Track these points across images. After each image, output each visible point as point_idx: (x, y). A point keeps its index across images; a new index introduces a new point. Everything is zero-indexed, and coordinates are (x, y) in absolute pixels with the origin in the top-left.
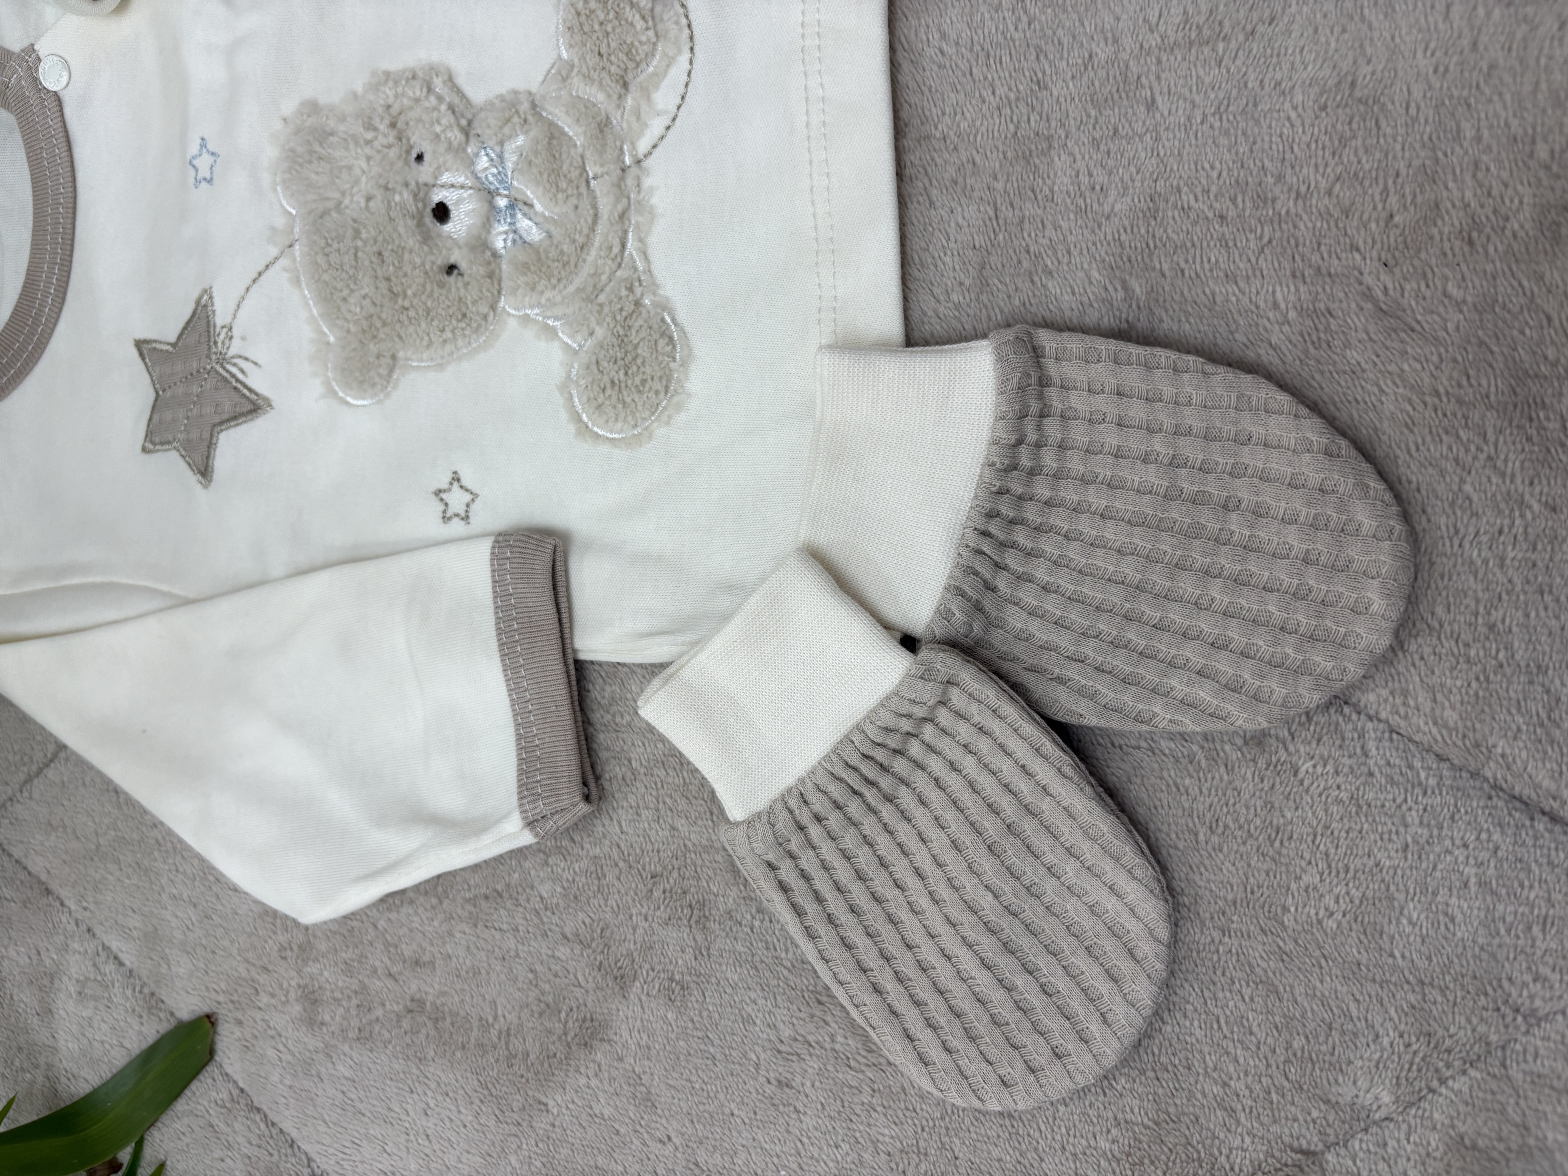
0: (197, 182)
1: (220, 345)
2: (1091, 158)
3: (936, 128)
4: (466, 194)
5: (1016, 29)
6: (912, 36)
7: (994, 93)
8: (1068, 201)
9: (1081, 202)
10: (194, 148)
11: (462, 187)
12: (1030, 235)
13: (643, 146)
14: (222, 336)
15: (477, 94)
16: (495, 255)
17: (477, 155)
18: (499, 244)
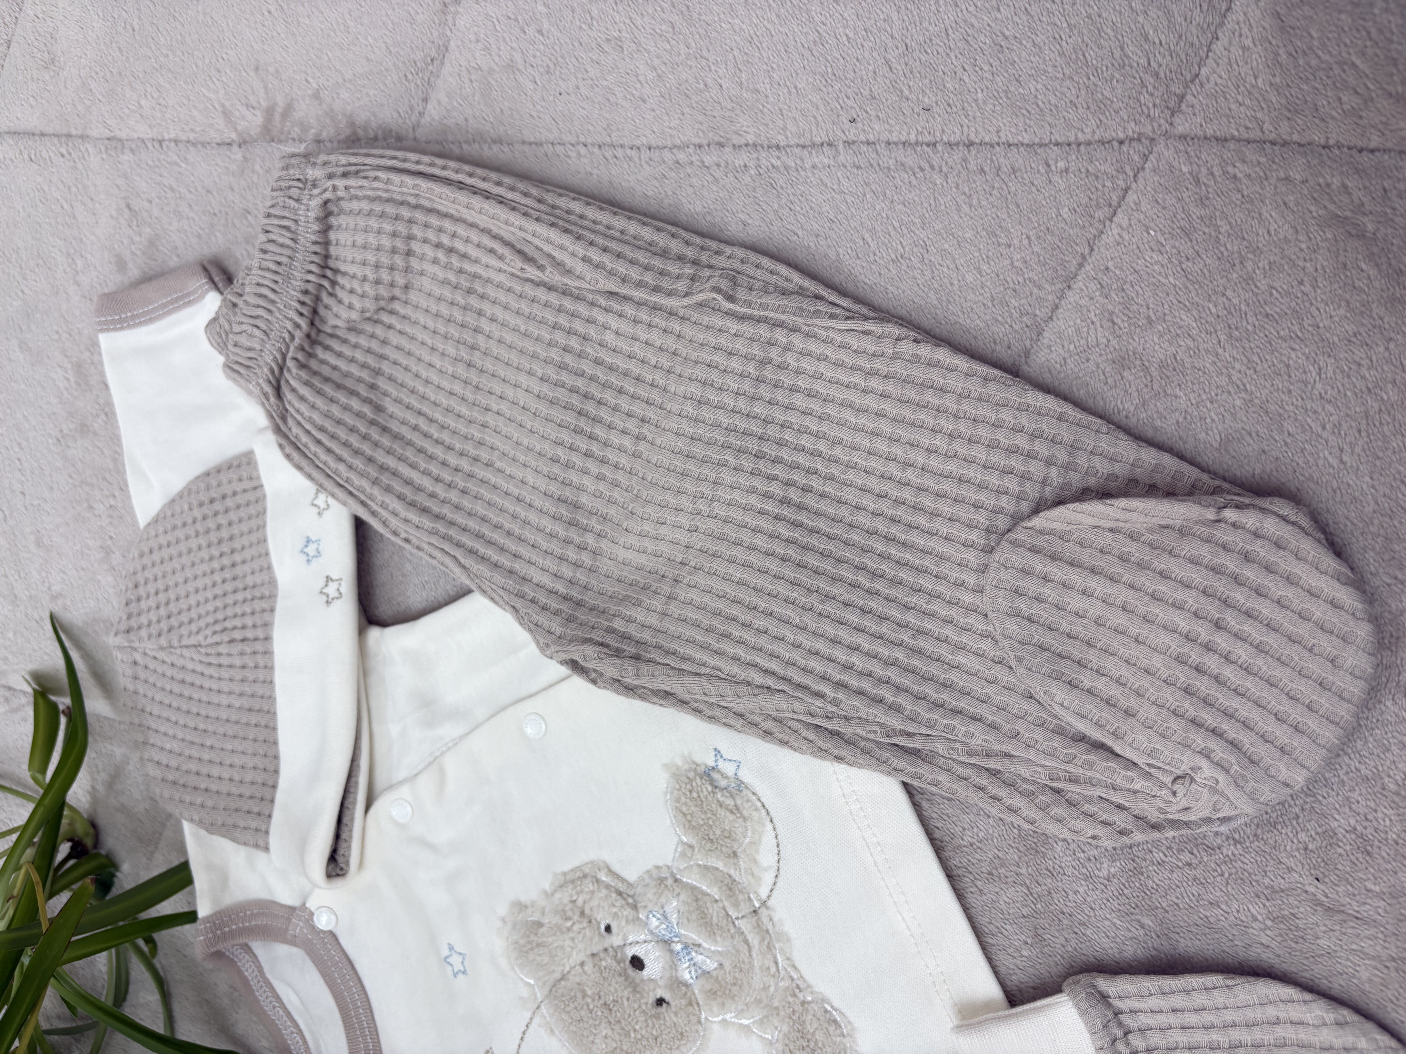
0: (455, 975)
4: (650, 946)
10: (446, 952)
11: (645, 942)
12: (1060, 902)
13: (764, 893)
15: (631, 875)
16: (687, 985)
17: (647, 917)
18: (687, 976)
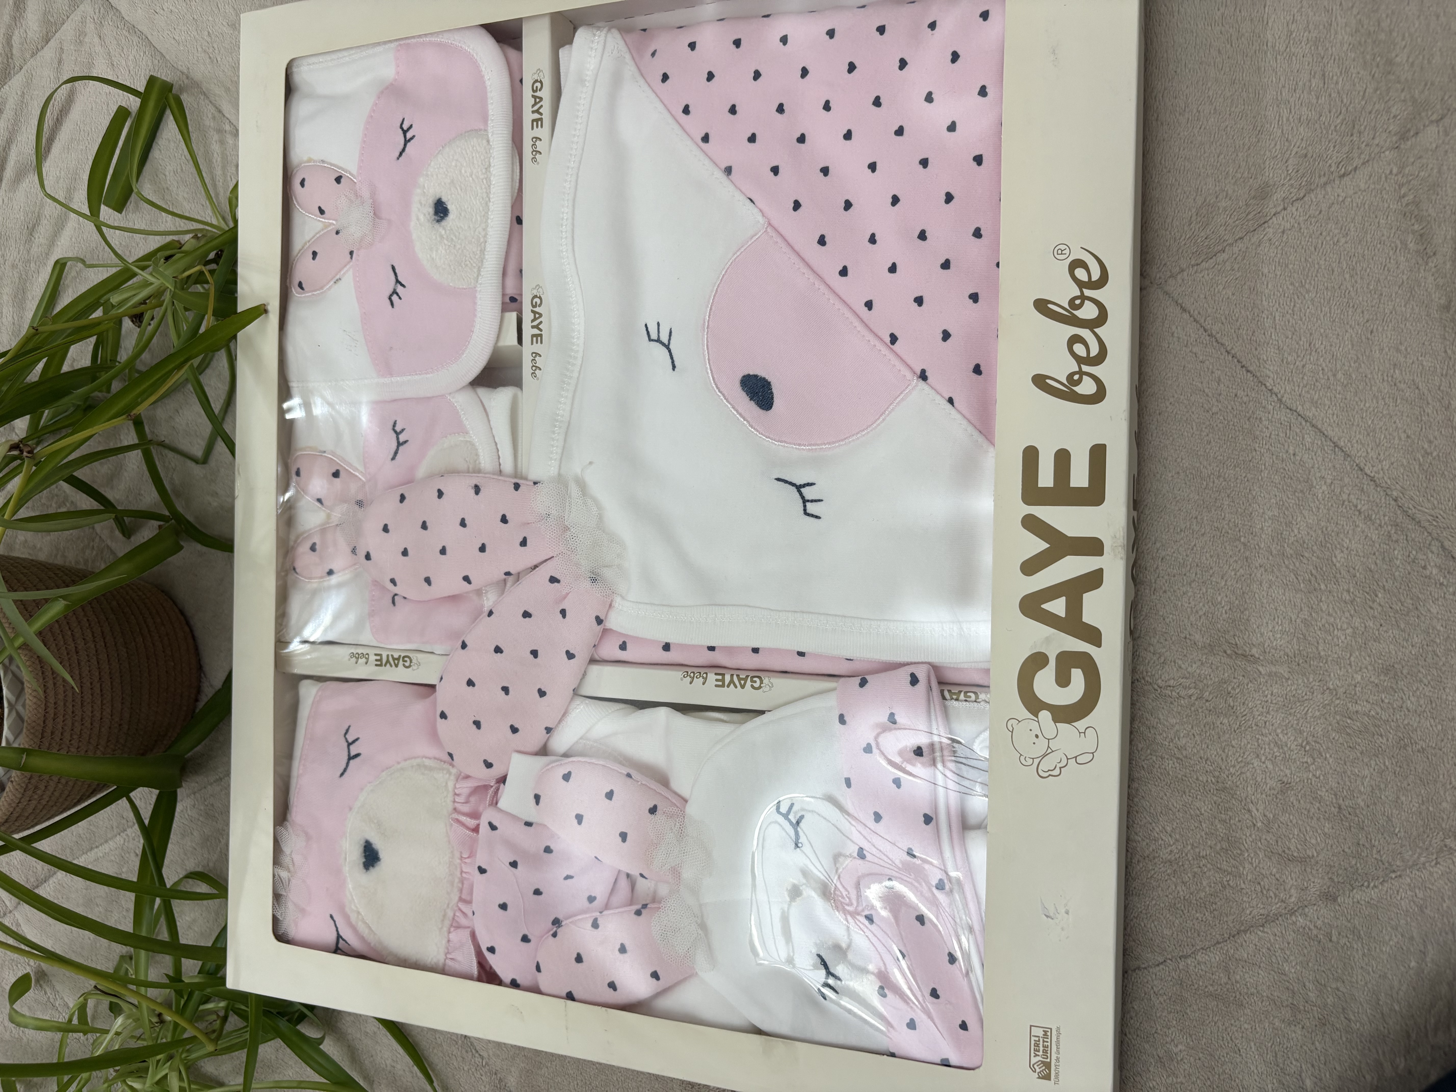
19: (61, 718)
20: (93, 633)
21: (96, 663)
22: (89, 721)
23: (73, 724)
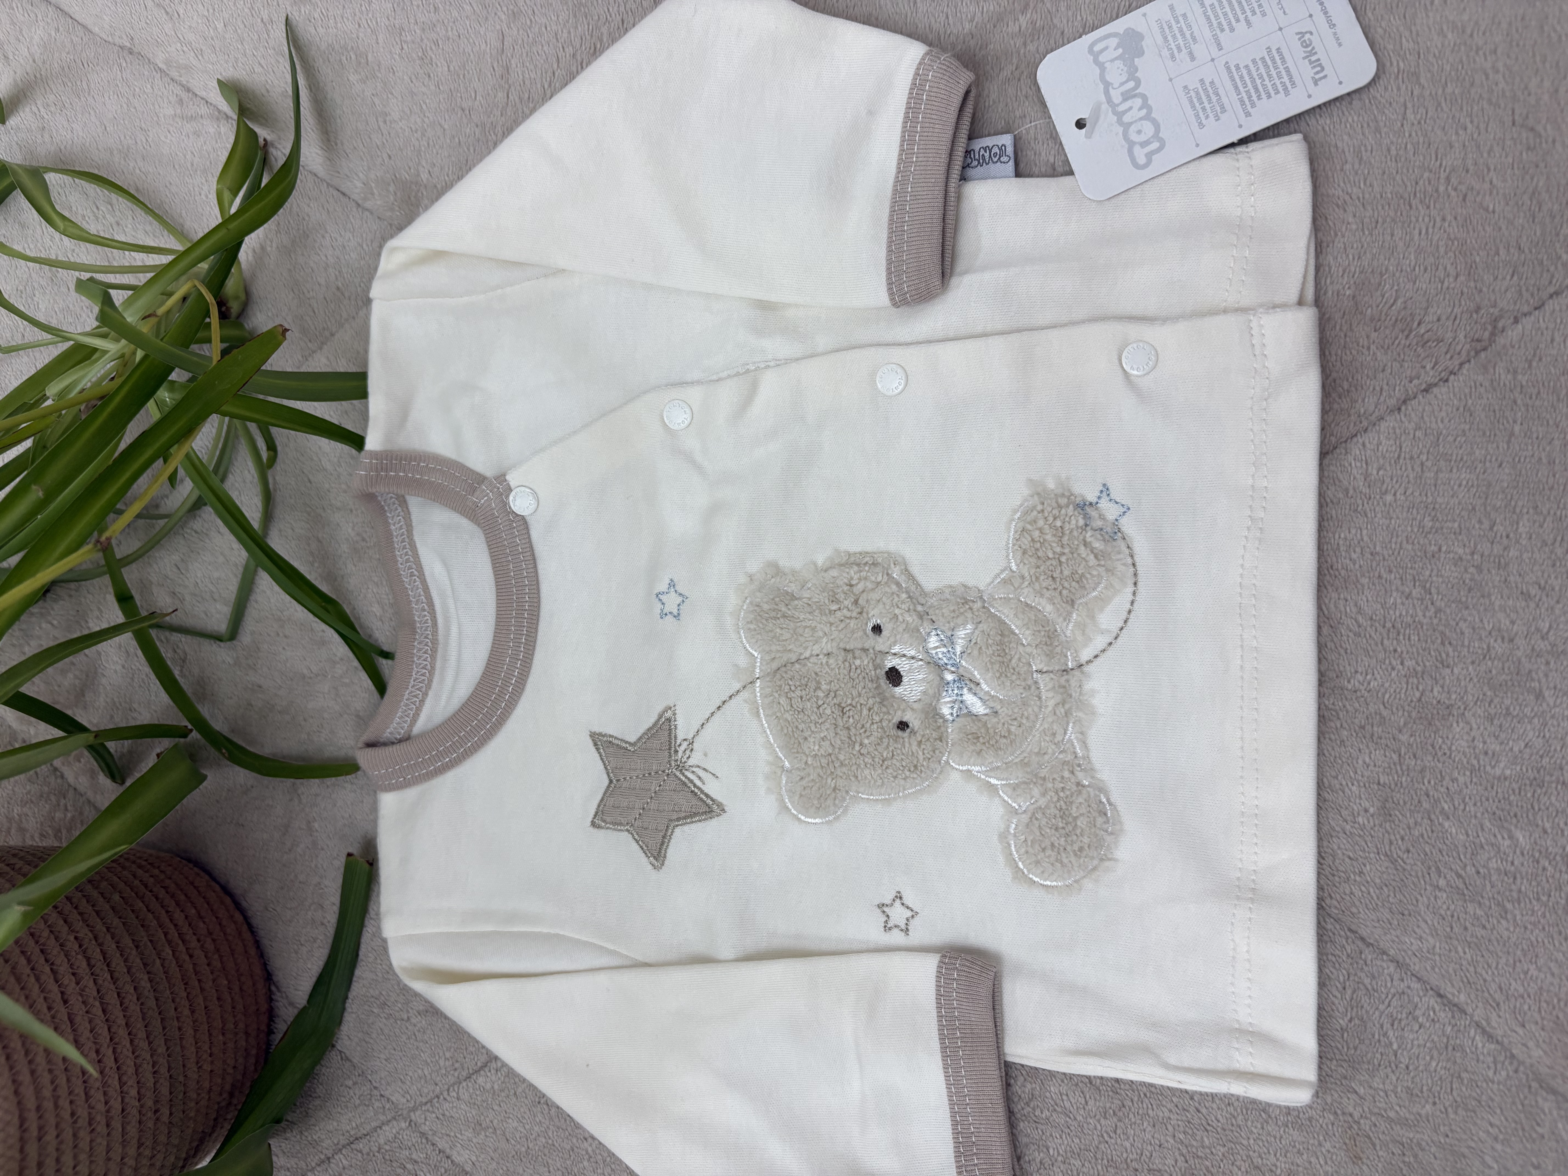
0: (663, 615)
1: (680, 754)
2: (1486, 729)
3: (1349, 682)
4: (917, 664)
5: (1424, 616)
6: (1332, 606)
7: (1402, 664)
8: (1465, 761)
9: (1475, 762)
10: (663, 586)
11: (914, 658)
12: (1429, 782)
13: (1085, 655)
14: (682, 748)
15: (929, 583)
16: (942, 720)
17: (929, 634)
18: (946, 711)
19: (52, 1133)
20: (88, 959)
21: (100, 1013)
22: (104, 1122)
23: (75, 1135)
